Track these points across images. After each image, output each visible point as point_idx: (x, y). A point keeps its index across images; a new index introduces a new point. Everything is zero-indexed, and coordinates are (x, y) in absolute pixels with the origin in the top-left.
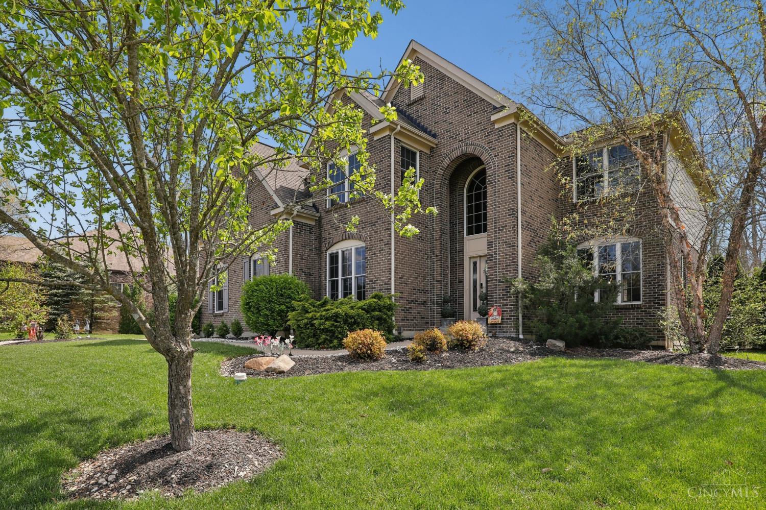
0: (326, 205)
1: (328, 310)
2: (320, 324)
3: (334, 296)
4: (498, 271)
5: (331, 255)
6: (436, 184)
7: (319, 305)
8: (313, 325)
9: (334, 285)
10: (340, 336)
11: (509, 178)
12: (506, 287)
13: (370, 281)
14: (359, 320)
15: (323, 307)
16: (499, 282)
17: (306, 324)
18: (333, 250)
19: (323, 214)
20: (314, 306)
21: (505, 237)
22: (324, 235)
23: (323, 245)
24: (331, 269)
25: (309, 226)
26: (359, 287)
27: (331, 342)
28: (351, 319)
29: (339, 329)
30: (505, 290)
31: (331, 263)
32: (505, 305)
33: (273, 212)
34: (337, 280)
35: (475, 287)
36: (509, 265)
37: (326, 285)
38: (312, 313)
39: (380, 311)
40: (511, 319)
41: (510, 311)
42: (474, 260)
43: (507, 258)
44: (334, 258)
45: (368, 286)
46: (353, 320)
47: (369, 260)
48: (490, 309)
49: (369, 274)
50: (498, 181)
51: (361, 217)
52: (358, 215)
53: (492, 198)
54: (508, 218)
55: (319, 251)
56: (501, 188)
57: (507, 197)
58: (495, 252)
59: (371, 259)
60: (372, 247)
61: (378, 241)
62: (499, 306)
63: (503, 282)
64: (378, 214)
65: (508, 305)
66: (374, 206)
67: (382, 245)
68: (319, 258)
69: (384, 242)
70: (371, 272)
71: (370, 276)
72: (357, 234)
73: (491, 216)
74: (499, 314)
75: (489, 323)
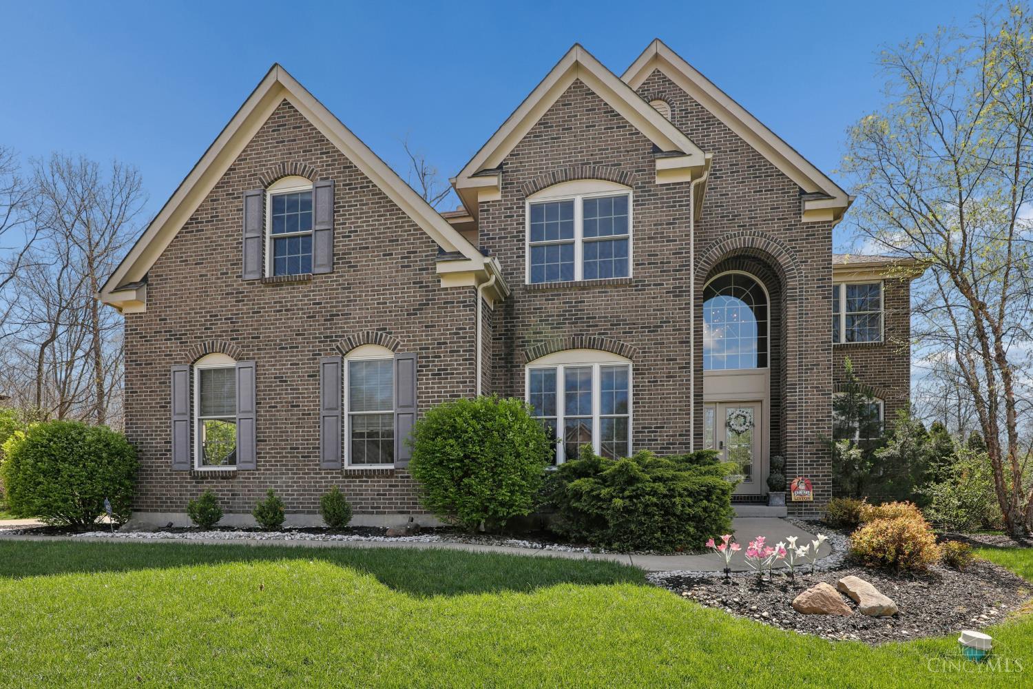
4: (803, 426)
5: (531, 372)
11: (823, 298)
12: (817, 450)
13: (643, 428)
18: (542, 364)
19: (518, 293)
21: (816, 380)
22: (519, 332)
23: (519, 351)
24: (534, 399)
25: (488, 310)
26: (605, 436)
30: (815, 454)
31: (534, 387)
32: (815, 476)
34: (554, 421)
36: (821, 420)
40: (825, 495)
41: (823, 484)
42: (709, 407)
43: (818, 409)
44: (542, 378)
47: (640, 390)
48: (792, 480)
49: (642, 415)
50: (806, 299)
51: (622, 312)
52: (612, 308)
53: (796, 322)
54: (821, 354)
55: (506, 363)
56: (810, 310)
57: (820, 324)
58: (799, 399)
59: (645, 390)
60: (650, 369)
61: (663, 360)
62: (805, 476)
63: (813, 443)
64: (663, 314)
65: (819, 476)
66: (653, 298)
67: (673, 368)
68: (506, 375)
69: (678, 364)
70: (648, 411)
71: (643, 419)
72: (611, 341)
73: (793, 348)
74: (808, 489)
75: (793, 500)
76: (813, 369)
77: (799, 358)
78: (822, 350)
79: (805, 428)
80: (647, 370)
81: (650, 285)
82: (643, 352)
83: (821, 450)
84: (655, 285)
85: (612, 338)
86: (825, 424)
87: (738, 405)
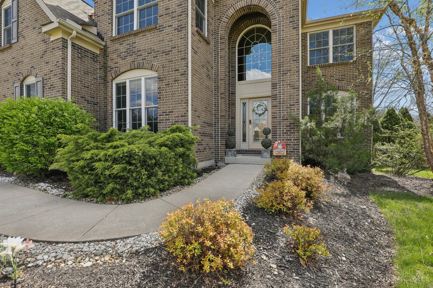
0: (112, 34)
1: (115, 147)
2: (105, 169)
3: (121, 127)
4: (282, 109)
5: (117, 85)
6: (221, 31)
7: (103, 139)
8: (92, 169)
9: (122, 116)
10: (135, 184)
11: (293, 28)
12: (290, 124)
13: (163, 113)
14: (161, 160)
15: (109, 142)
16: (283, 119)
17: (83, 167)
18: (119, 80)
19: (109, 43)
20: (96, 140)
21: (289, 80)
22: (110, 64)
23: (109, 74)
24: (118, 99)
25: (93, 53)
26: (149, 118)
27: (122, 191)
28: (151, 159)
29: (134, 175)
30: (289, 126)
31: (118, 93)
32: (289, 140)
33: (45, 29)
34: (125, 111)
35: (244, 122)
36: (293, 105)
37: (112, 114)
38: (92, 151)
39: (183, 146)
40: (295, 152)
41: (293, 145)
42: (244, 101)
43: (290, 98)
44: (121, 89)
45: (160, 118)
46: (154, 161)
47: (162, 90)
48: (274, 142)
49: (162, 105)
50: (282, 31)
51: (152, 46)
52: (148, 44)
53: (277, 45)
54: (292, 63)
55: (104, 81)
56: (285, 37)
57: (291, 45)
58: (279, 92)
59: (163, 90)
60: (166, 77)
61: (172, 71)
62: (283, 140)
63: (287, 119)
64: (172, 43)
65: (291, 140)
66: (168, 34)
67: (177, 76)
68: (104, 87)
69: (180, 72)
70: (165, 103)
71: (163, 108)
72: (147, 63)
73: (275, 61)
74: (283, 148)
75: (274, 155)
76: (287, 73)
77: (279, 67)
78: (293, 61)
79: (283, 110)
80: (165, 78)
81: (166, 27)
82: (163, 67)
83: (292, 124)
84: (169, 26)
85: (148, 61)
86: (295, 107)
87: (259, 99)
